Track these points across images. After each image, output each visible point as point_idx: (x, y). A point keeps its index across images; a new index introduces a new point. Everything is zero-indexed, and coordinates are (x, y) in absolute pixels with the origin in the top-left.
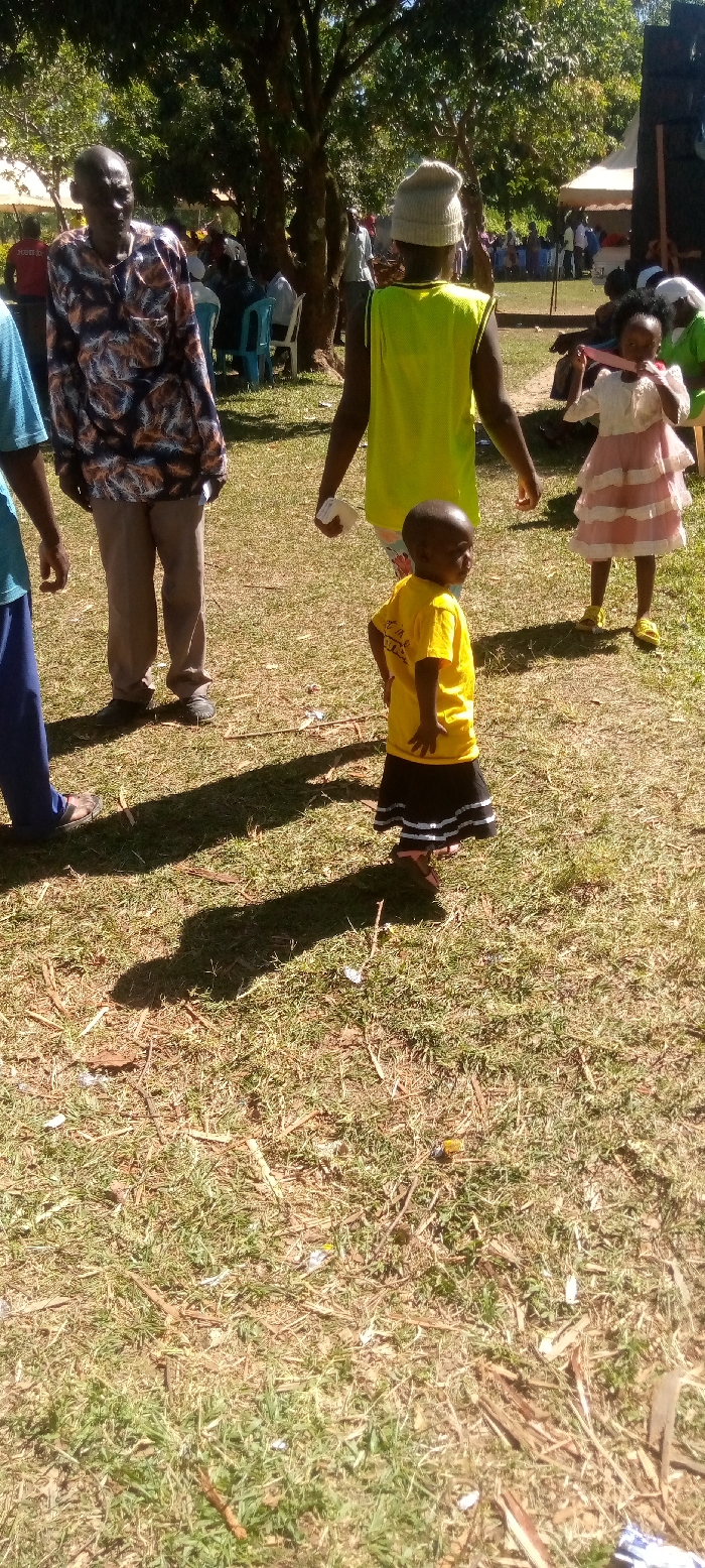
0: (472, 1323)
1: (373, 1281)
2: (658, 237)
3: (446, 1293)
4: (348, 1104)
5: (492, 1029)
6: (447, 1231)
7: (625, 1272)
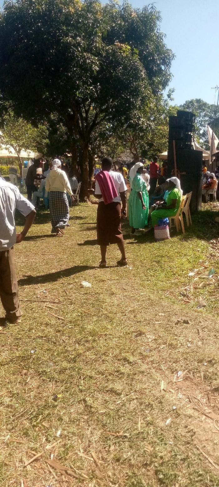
0: (30, 441)
2: (174, 168)
3: (26, 434)
4: (17, 389)
5: (62, 371)
6: (32, 420)
7: (74, 429)
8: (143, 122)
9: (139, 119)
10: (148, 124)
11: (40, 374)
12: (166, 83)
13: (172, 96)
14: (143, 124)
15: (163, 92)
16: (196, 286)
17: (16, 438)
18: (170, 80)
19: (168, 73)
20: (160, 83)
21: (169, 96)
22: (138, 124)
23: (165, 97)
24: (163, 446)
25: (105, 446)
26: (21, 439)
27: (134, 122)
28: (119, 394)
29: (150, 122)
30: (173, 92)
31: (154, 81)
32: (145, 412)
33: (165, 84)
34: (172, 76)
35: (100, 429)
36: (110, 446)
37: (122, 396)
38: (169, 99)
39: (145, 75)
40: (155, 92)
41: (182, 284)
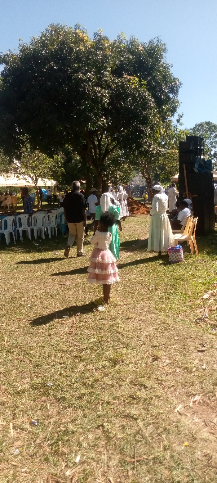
0: (51, 467)
1: (29, 457)
2: (185, 191)
3: (47, 460)
4: (37, 415)
5: (80, 397)
6: (52, 445)
7: (93, 455)
8: (153, 149)
9: (149, 146)
10: (158, 150)
11: (59, 400)
12: (175, 110)
13: (181, 121)
14: (153, 151)
15: (172, 118)
16: (211, 309)
17: (38, 464)
18: (179, 106)
19: (176, 100)
20: (168, 110)
21: (178, 121)
22: (148, 151)
23: (175, 122)
24: (180, 470)
25: (123, 471)
26: (42, 465)
27: (144, 149)
28: (136, 419)
29: (160, 148)
30: (182, 117)
31: (163, 109)
32: (162, 436)
33: (173, 111)
34: (180, 103)
35: (118, 454)
36: (128, 471)
37: (139, 420)
38: (179, 123)
39: (153, 104)
40: (164, 119)
41: (197, 307)
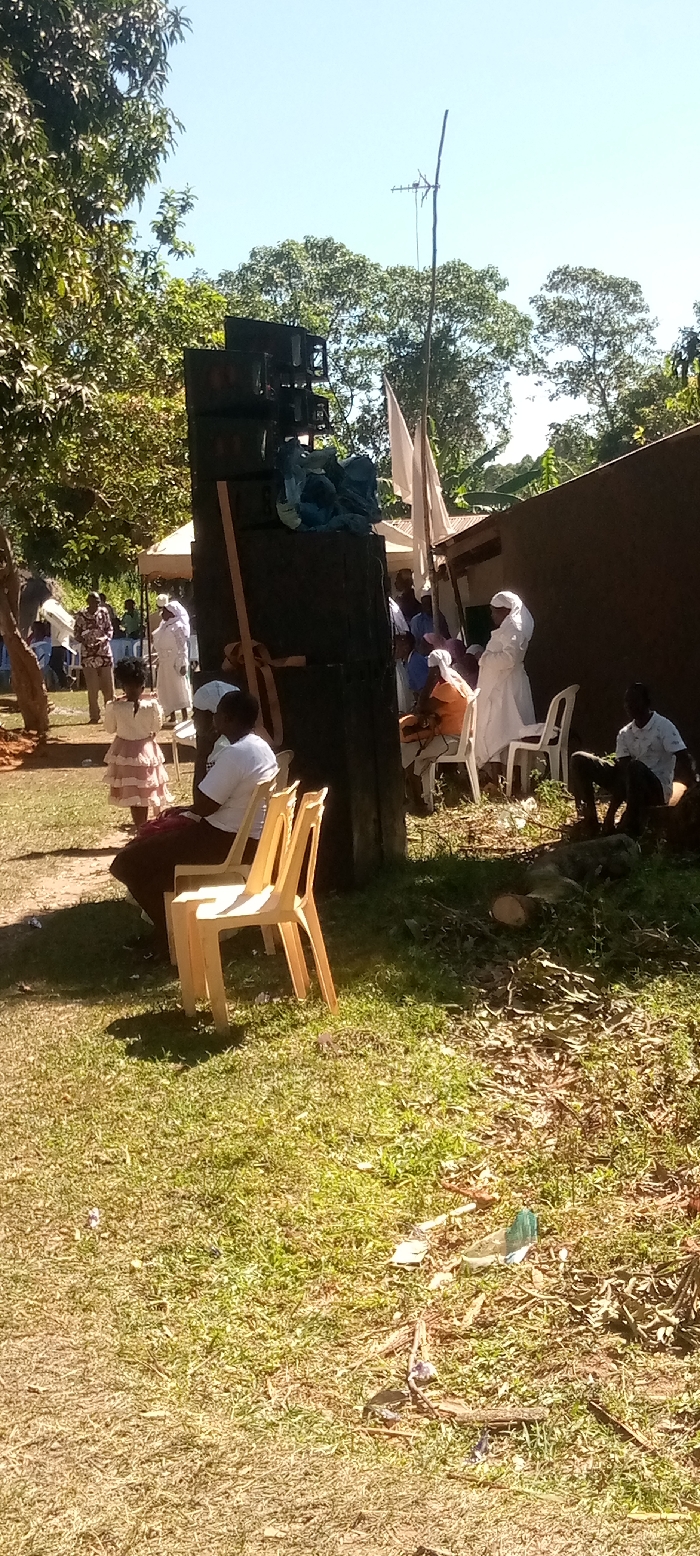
12: (147, 166)
14: (36, 395)
15: (130, 212)
16: (446, 1326)
18: (167, 146)
19: (153, 112)
20: (110, 163)
21: (164, 233)
30: (183, 209)
31: (77, 157)
33: (137, 170)
34: (174, 128)
38: (168, 246)
39: (26, 128)
